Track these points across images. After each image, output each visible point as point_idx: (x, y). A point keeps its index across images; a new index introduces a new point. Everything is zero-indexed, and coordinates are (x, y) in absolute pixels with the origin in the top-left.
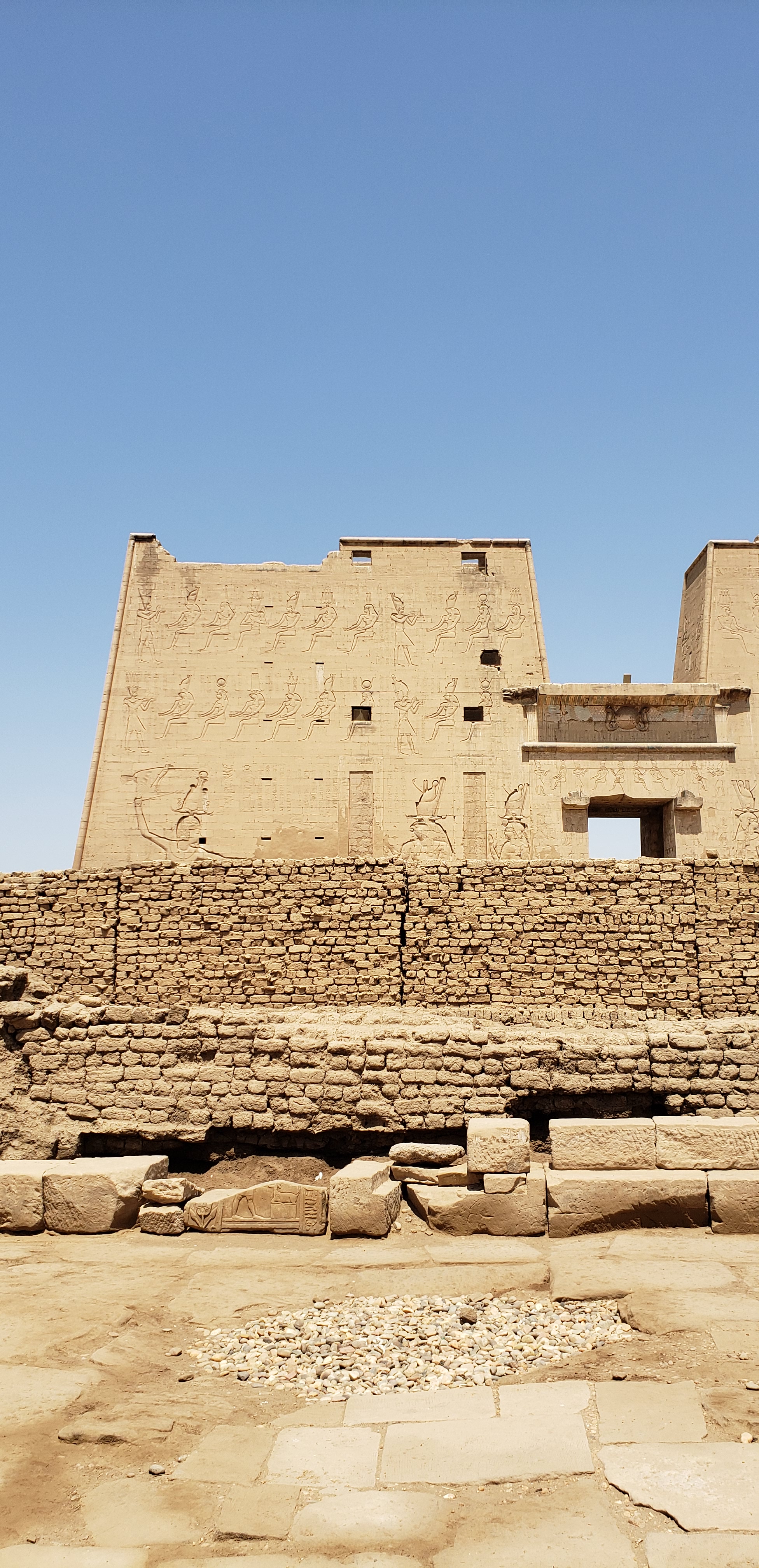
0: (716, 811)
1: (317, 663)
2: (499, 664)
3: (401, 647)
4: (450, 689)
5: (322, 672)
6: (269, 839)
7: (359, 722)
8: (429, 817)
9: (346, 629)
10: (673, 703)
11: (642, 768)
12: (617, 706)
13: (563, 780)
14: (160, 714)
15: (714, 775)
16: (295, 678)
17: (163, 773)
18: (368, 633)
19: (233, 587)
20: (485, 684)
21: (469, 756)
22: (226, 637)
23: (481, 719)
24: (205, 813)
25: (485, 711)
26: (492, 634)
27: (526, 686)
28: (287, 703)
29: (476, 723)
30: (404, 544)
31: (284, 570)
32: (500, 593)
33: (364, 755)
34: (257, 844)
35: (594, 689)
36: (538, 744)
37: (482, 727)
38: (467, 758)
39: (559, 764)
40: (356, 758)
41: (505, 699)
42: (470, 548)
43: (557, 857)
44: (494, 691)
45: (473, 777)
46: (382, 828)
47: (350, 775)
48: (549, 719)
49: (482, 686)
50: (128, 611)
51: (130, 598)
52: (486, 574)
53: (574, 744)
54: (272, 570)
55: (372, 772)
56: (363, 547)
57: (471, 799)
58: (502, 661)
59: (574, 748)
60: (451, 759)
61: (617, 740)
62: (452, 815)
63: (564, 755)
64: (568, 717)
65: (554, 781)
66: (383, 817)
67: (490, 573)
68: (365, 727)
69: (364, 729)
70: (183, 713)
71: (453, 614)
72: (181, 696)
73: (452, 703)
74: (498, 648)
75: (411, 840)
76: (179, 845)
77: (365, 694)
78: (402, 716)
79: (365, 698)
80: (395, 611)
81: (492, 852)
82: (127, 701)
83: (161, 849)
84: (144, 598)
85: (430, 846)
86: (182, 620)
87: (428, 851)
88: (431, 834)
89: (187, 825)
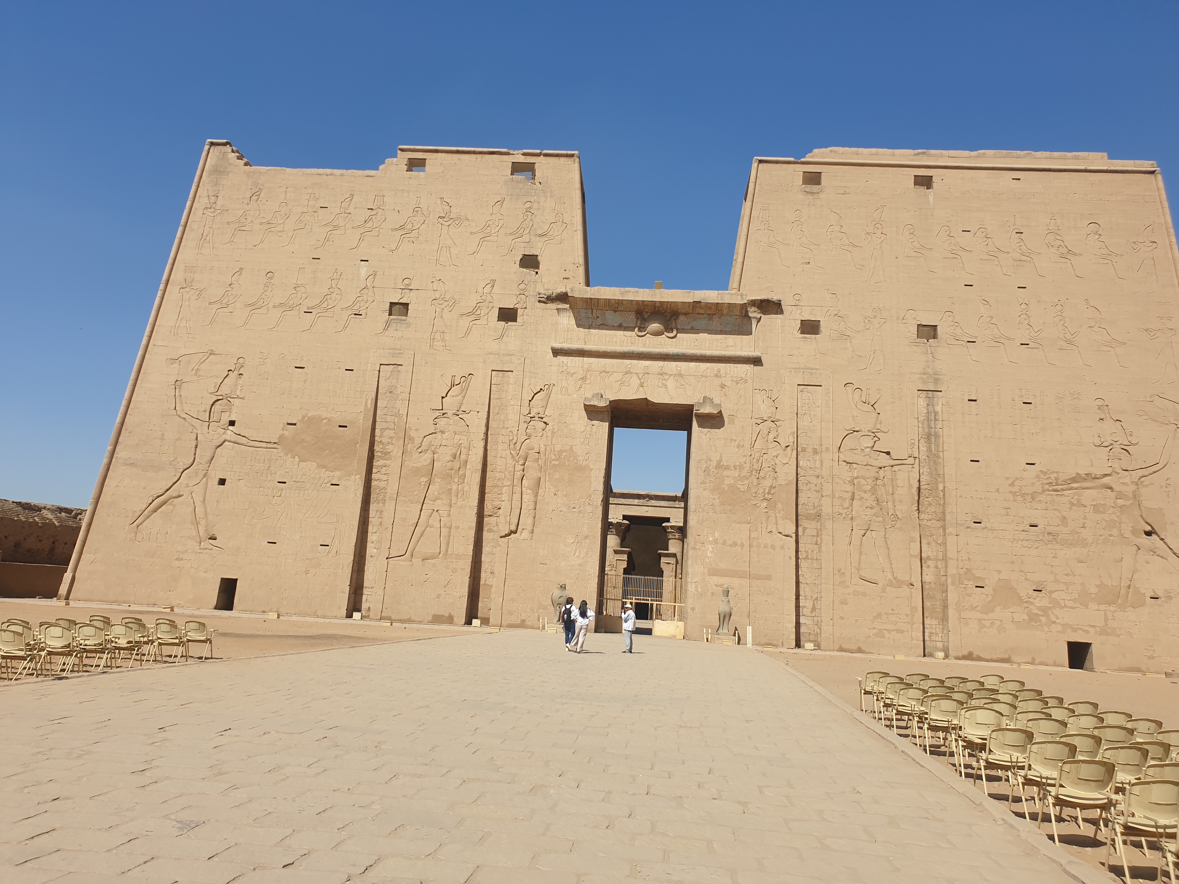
0: (736, 419)
1: (361, 261)
2: (538, 268)
3: (444, 248)
4: (487, 289)
5: (365, 269)
6: (295, 424)
7: (395, 317)
8: (454, 411)
9: (392, 230)
10: (702, 311)
11: (666, 374)
12: (647, 312)
13: (588, 382)
14: (210, 303)
15: (738, 383)
16: (339, 274)
17: (205, 358)
18: (415, 234)
19: (293, 189)
20: (522, 286)
21: (498, 354)
22: (280, 234)
23: (515, 320)
24: (238, 397)
25: (520, 312)
26: (533, 239)
27: (560, 289)
28: (329, 297)
29: (510, 323)
30: (458, 152)
31: (342, 175)
32: (545, 201)
33: (396, 349)
34: (283, 430)
35: (622, 294)
36: (566, 346)
37: (514, 328)
38: (497, 356)
39: (586, 366)
40: (387, 351)
41: (540, 301)
42: (520, 159)
43: (574, 456)
44: (530, 294)
45: (500, 375)
46: (406, 420)
47: (380, 368)
48: (580, 322)
49: (518, 288)
50: (195, 209)
51: (198, 198)
52: (533, 183)
53: (601, 348)
54: (332, 174)
55: (402, 365)
56: (418, 155)
57: (497, 396)
58: (541, 266)
59: (601, 351)
60: (481, 356)
61: (644, 346)
62: (476, 410)
63: (592, 358)
64: (599, 321)
65: (579, 382)
66: (408, 409)
67: (537, 182)
68: (400, 323)
69: (398, 324)
70: (231, 304)
71: (497, 220)
72: (231, 287)
73: (487, 303)
74: (537, 253)
75: (433, 433)
76: (209, 427)
77: (404, 291)
78: (437, 314)
79: (404, 295)
80: (442, 214)
81: (511, 449)
82: (182, 291)
83: (193, 429)
84: (212, 198)
85: (451, 440)
86: (243, 218)
87: (449, 445)
88: (453, 429)
89: (219, 408)
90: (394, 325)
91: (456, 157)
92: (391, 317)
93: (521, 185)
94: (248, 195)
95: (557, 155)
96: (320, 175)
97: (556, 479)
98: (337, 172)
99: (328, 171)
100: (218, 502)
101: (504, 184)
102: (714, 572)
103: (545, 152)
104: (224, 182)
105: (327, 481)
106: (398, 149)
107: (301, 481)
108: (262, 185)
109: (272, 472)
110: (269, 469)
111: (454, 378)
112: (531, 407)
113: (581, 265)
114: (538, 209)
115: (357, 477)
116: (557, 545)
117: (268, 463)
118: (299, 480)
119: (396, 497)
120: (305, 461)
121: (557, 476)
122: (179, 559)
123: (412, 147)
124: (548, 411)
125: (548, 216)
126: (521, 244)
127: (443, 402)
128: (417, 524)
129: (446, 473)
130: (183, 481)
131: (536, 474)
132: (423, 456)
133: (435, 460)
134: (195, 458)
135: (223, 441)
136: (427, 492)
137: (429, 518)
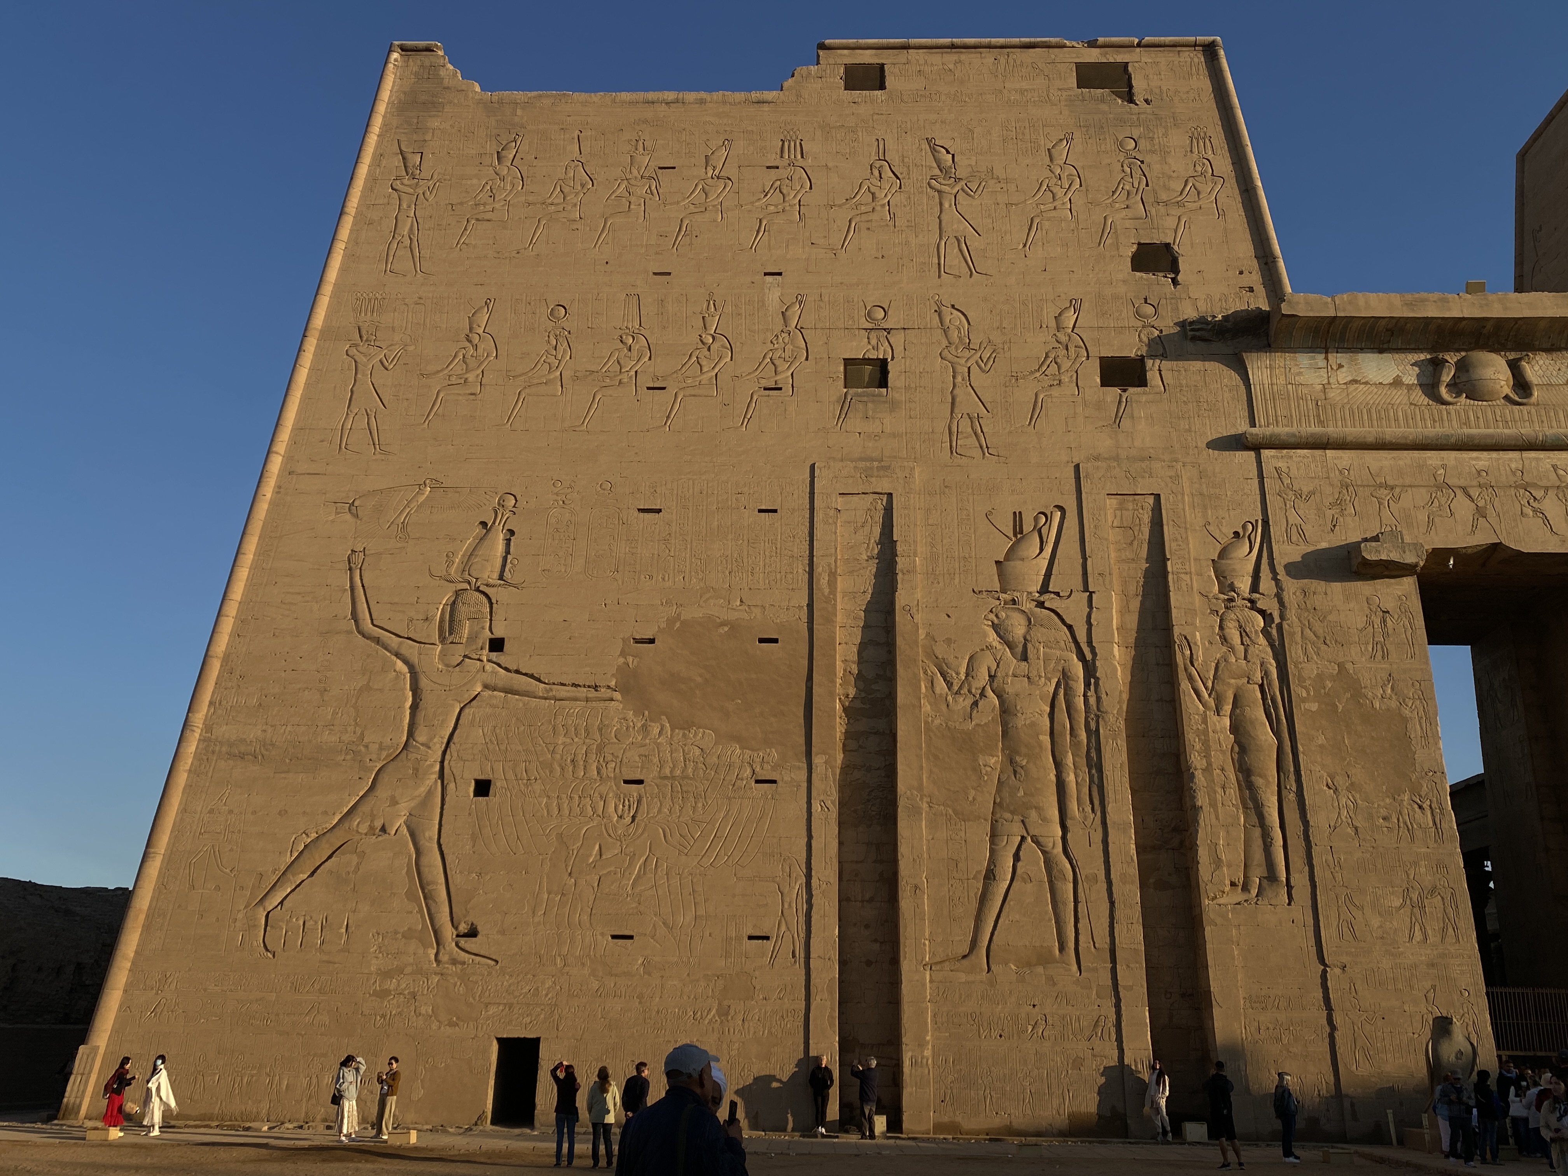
1: (766, 274)
2: (1176, 271)
3: (952, 240)
4: (1066, 322)
5: (778, 290)
6: (652, 641)
7: (860, 390)
8: (1031, 595)
9: (830, 206)
12: (1457, 350)
13: (1350, 510)
14: (422, 376)
16: (718, 302)
17: (420, 497)
18: (881, 213)
19: (594, 133)
20: (1146, 310)
21: (1117, 458)
22: (573, 226)
23: (1142, 382)
24: (507, 584)
25: (1149, 365)
26: (1154, 212)
28: (699, 352)
29: (1131, 390)
30: (952, 47)
31: (702, 102)
32: (1166, 135)
33: (872, 460)
34: (623, 654)
35: (1410, 305)
36: (1282, 430)
37: (1144, 398)
38: (1114, 464)
39: (1335, 476)
40: (852, 465)
41: (1194, 339)
42: (1093, 56)
43: (1356, 691)
44: (1167, 324)
45: (1130, 506)
46: (918, 618)
47: (840, 502)
48: (1301, 379)
49: (1138, 314)
50: (372, 180)
51: (378, 157)
52: (1131, 101)
53: (1368, 431)
54: (677, 101)
55: (890, 495)
56: (867, 57)
57: (1129, 554)
58: (1181, 267)
59: (1370, 439)
60: (1077, 467)
61: (1467, 424)
62: (1086, 589)
63: (1345, 457)
64: (1343, 376)
65: (1329, 513)
66: (919, 595)
67: (1139, 98)
68: (873, 402)
69: (870, 405)
70: (471, 377)
71: (1064, 176)
72: (470, 341)
73: (1072, 350)
74: (1169, 240)
75: (989, 647)
76: (443, 655)
77: (873, 335)
78: (959, 379)
79: (874, 342)
80: (937, 172)
81: (1190, 678)
82: (353, 351)
83: (400, 664)
84: (409, 156)
85: (1037, 665)
86: (483, 196)
87: (1033, 674)
88: (1038, 634)
89: (463, 610)
90: (861, 406)
91: (951, 58)
92: (852, 391)
93: (1104, 107)
94: (491, 148)
95: (1174, 45)
96: (653, 103)
97: (1321, 746)
98: (691, 96)
99: (671, 95)
100: (474, 838)
101: (1066, 106)
103: (1148, 39)
104: (435, 123)
105: (749, 771)
106: (822, 46)
107: (684, 777)
108: (523, 127)
109: (609, 757)
110: (600, 749)
111: (1018, 518)
112: (1220, 575)
113: (1274, 258)
114: (1153, 152)
115: (818, 760)
116: (1358, 914)
117: (597, 736)
118: (678, 772)
119: (925, 806)
120: (687, 725)
121: (1321, 740)
122: (383, 994)
123: (851, 41)
124: (1266, 584)
125: (1179, 165)
126: (1128, 224)
127: (1001, 575)
128: (990, 876)
129: (1040, 745)
130: (383, 792)
131: (1265, 736)
132: (975, 704)
133: (1006, 711)
134: (411, 734)
135: (479, 689)
136: (999, 790)
137: (1017, 857)
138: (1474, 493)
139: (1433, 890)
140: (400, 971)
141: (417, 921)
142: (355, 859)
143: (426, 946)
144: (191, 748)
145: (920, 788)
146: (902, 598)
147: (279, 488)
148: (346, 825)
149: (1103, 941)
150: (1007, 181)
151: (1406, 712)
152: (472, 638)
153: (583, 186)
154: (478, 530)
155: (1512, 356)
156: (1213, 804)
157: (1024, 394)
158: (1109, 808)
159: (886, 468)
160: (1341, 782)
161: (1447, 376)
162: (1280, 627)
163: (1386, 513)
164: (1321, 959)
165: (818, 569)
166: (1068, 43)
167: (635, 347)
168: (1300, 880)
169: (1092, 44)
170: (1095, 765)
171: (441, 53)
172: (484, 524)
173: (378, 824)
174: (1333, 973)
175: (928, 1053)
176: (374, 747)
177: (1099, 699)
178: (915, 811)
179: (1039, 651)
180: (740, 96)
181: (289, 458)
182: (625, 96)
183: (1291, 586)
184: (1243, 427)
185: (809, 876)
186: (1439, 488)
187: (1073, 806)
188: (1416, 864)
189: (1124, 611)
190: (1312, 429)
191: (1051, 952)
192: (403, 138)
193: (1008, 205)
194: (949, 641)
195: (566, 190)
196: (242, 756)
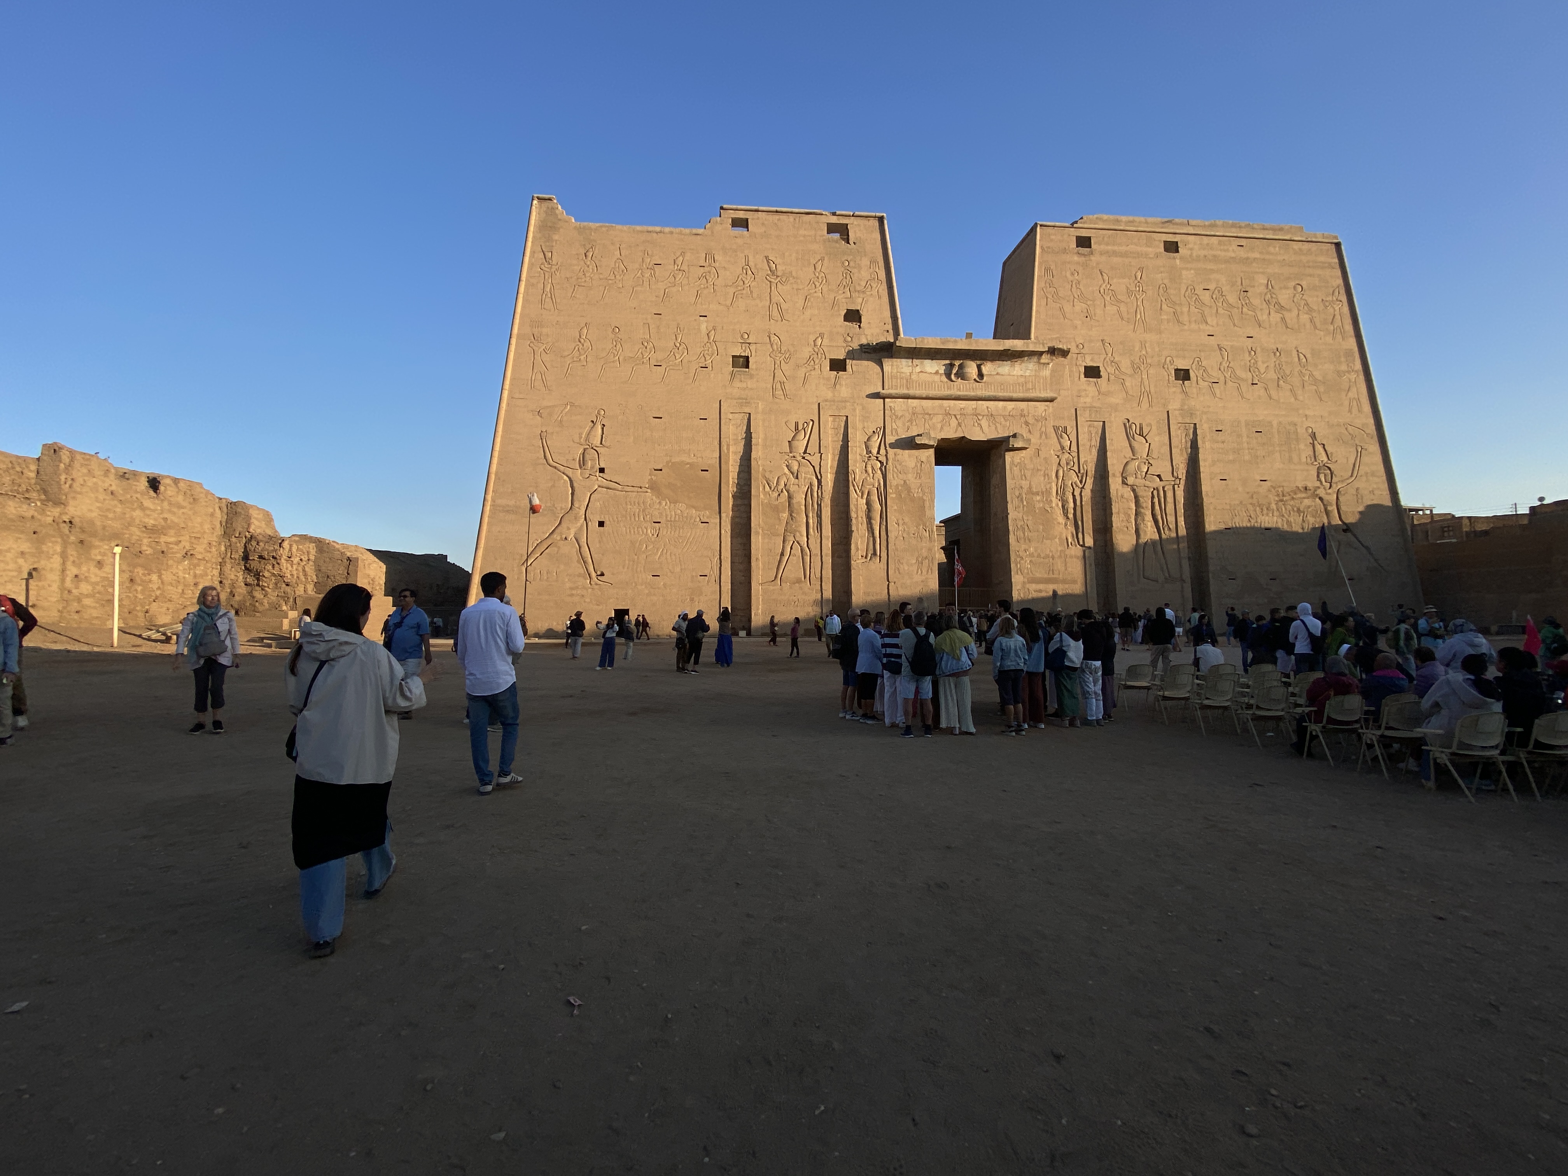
0: (1039, 452)
1: (700, 316)
2: (860, 322)
3: (775, 304)
4: (818, 342)
5: (705, 324)
6: (661, 470)
7: (738, 369)
8: (800, 453)
11: (980, 415)
12: (960, 360)
13: (915, 423)
14: (562, 358)
15: (1038, 422)
16: (681, 328)
17: (566, 410)
18: (746, 290)
19: (626, 246)
20: (849, 338)
21: (834, 401)
22: (619, 291)
23: (845, 370)
24: (603, 446)
25: (848, 362)
26: (854, 295)
28: (674, 350)
29: (841, 373)
30: (779, 212)
31: (671, 233)
32: (861, 260)
33: (742, 399)
34: (650, 475)
35: (943, 343)
36: (893, 392)
37: (845, 377)
38: (832, 403)
39: (911, 409)
40: (736, 400)
41: (865, 352)
42: (834, 220)
43: (909, 490)
44: (855, 346)
45: (837, 420)
46: (759, 463)
47: (731, 416)
48: (903, 370)
49: (845, 340)
50: (531, 265)
51: (533, 253)
52: (848, 243)
53: (923, 392)
54: (661, 232)
55: (750, 414)
56: (741, 215)
57: (835, 439)
58: (863, 320)
59: (924, 396)
60: (819, 404)
61: (959, 390)
62: (820, 452)
63: (915, 402)
64: (918, 369)
65: (907, 424)
66: (760, 453)
67: (851, 242)
68: (743, 374)
69: (742, 376)
70: (582, 358)
71: (820, 277)
72: (580, 342)
73: (819, 355)
74: (859, 308)
75: (785, 474)
76: (581, 474)
77: (744, 345)
78: (776, 366)
79: (744, 348)
80: (769, 272)
81: (854, 486)
82: (532, 345)
83: (565, 477)
84: (546, 253)
85: (802, 480)
86: (581, 274)
87: (800, 484)
88: (802, 469)
89: (587, 457)
90: (738, 376)
91: (776, 217)
92: (736, 369)
93: (838, 245)
94: (583, 251)
95: (867, 217)
96: (651, 232)
97: (895, 510)
98: (667, 230)
99: (658, 229)
100: (600, 542)
101: (822, 242)
102: (1034, 581)
103: (857, 213)
104: (556, 237)
105: (698, 519)
106: (722, 208)
107: (675, 521)
108: (595, 241)
109: (647, 513)
110: (644, 511)
111: (797, 424)
112: (867, 447)
113: (897, 318)
114: (855, 267)
115: (723, 515)
116: (901, 566)
117: (642, 505)
118: (673, 519)
119: (761, 531)
120: (675, 502)
121: (896, 508)
122: (572, 595)
123: (734, 207)
124: (883, 451)
125: (865, 274)
126: (844, 300)
127: (790, 446)
128: (782, 554)
129: (801, 509)
130: (564, 525)
131: (877, 506)
132: (779, 495)
133: (790, 497)
134: (572, 504)
135: (596, 487)
136: (786, 526)
137: (791, 548)
138: (958, 417)
139: (926, 558)
140: (577, 588)
141: (582, 571)
142: (556, 549)
143: (586, 579)
144: (488, 508)
145: (759, 525)
146: (754, 455)
147: (508, 404)
148: (552, 536)
149: (818, 575)
150: (797, 278)
151: (925, 498)
152: (592, 467)
153: (623, 271)
154: (591, 424)
155: (979, 362)
156: (858, 530)
157: (801, 373)
158: (823, 531)
159: (749, 403)
160: (901, 522)
161: (954, 371)
162: (885, 467)
163: (927, 425)
164: (888, 581)
165: (723, 443)
166: (824, 213)
167: (648, 347)
168: (884, 555)
169: (834, 214)
170: (819, 516)
171: (555, 201)
172: (593, 422)
173: (564, 536)
174: (891, 584)
175: (760, 611)
176: (559, 509)
177: (822, 493)
178: (757, 533)
179: (802, 475)
180: (687, 231)
181: (510, 391)
182: (638, 228)
183: (891, 452)
184: (879, 389)
185: (720, 556)
186: (946, 415)
187: (811, 530)
188: (921, 549)
189: (833, 460)
190: (905, 391)
191: (801, 579)
192: (543, 245)
193: (797, 289)
194: (771, 472)
195: (615, 273)
196: (508, 511)
